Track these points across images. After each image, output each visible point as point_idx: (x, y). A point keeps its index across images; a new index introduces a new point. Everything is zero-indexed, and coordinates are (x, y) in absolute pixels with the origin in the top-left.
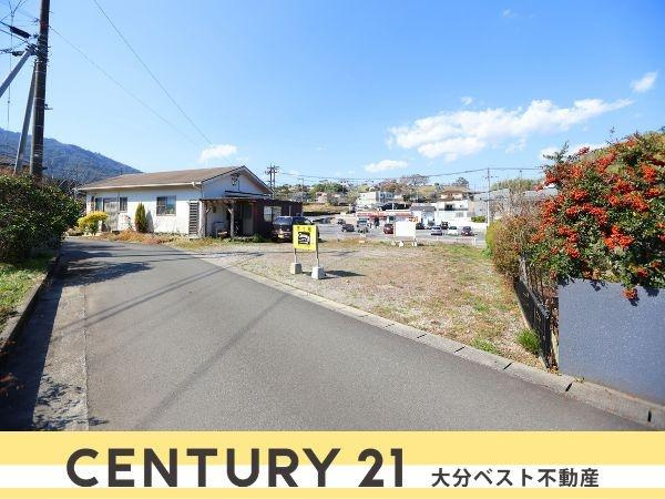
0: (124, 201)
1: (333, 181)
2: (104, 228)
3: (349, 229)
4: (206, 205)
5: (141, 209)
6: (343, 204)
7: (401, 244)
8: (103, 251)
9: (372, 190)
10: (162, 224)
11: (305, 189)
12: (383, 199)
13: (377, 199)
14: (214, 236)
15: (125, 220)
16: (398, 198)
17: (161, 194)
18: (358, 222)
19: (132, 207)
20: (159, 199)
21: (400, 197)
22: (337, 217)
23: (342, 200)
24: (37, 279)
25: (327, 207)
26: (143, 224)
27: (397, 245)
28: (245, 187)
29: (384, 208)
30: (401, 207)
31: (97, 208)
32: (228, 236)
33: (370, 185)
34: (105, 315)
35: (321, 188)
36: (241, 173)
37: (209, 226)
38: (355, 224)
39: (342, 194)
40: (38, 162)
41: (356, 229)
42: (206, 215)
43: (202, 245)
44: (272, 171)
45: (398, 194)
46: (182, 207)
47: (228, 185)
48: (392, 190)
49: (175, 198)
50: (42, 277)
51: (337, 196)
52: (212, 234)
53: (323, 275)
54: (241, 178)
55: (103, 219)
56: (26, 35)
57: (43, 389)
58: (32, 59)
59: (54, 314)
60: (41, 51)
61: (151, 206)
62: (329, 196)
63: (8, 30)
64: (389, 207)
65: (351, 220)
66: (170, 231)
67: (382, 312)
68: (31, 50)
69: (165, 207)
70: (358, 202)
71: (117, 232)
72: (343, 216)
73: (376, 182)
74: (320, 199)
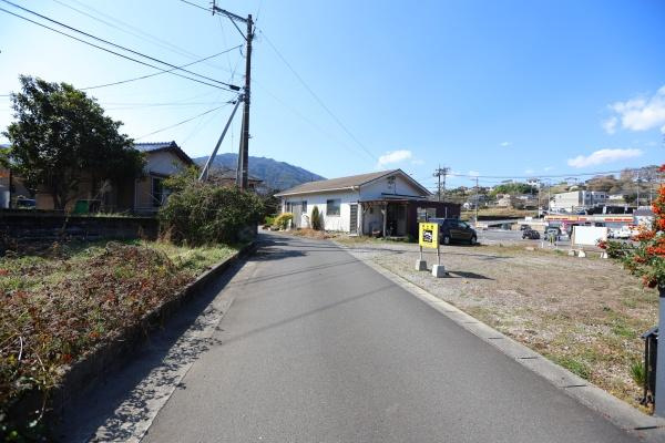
0: (305, 203)
1: (519, 181)
2: (293, 226)
3: (532, 235)
4: (363, 206)
5: (316, 211)
6: (530, 208)
7: (582, 254)
8: (284, 241)
9: (574, 190)
10: (331, 223)
11: (483, 190)
12: (590, 200)
13: (580, 201)
14: (370, 235)
15: (305, 221)
16: (617, 199)
17: (331, 197)
18: (547, 228)
19: (310, 208)
20: (328, 202)
21: (620, 197)
22: (520, 222)
23: (530, 203)
24: (233, 253)
25: (510, 211)
26: (317, 223)
27: (576, 254)
28: (400, 189)
29: (591, 212)
30: (620, 211)
31: (288, 210)
32: (380, 235)
33: (572, 184)
34: (259, 279)
35: (504, 190)
36: (396, 176)
37: (366, 225)
38: (541, 230)
39: (529, 196)
40: (245, 175)
41: (542, 236)
42: (363, 215)
43: (357, 242)
44: (442, 172)
45: (616, 193)
46: (345, 208)
47: (384, 188)
48: (606, 189)
49: (340, 201)
50: (236, 252)
51: (522, 198)
52: (368, 233)
53: (443, 274)
54: (397, 181)
55: (292, 218)
56: (238, 89)
57: (208, 309)
58: (242, 104)
59: (233, 275)
60: (246, 99)
61: (323, 208)
62: (512, 198)
63: (228, 88)
64: (598, 211)
65: (539, 225)
66: (336, 229)
67: (475, 312)
68: (241, 99)
69: (333, 209)
70: (552, 204)
71: (299, 229)
72: (529, 220)
73: (583, 180)
74: (501, 202)
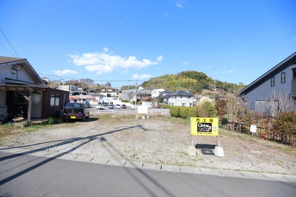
9: (65, 85)
12: (73, 89)
13: (70, 89)
21: (82, 89)
33: (62, 82)
45: (80, 87)
47: (8, 73)
48: (76, 85)
